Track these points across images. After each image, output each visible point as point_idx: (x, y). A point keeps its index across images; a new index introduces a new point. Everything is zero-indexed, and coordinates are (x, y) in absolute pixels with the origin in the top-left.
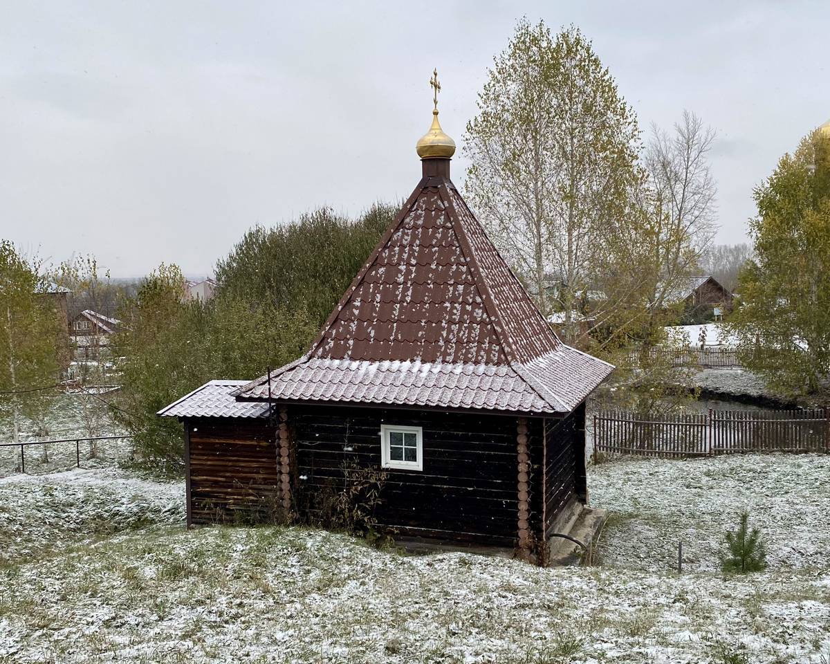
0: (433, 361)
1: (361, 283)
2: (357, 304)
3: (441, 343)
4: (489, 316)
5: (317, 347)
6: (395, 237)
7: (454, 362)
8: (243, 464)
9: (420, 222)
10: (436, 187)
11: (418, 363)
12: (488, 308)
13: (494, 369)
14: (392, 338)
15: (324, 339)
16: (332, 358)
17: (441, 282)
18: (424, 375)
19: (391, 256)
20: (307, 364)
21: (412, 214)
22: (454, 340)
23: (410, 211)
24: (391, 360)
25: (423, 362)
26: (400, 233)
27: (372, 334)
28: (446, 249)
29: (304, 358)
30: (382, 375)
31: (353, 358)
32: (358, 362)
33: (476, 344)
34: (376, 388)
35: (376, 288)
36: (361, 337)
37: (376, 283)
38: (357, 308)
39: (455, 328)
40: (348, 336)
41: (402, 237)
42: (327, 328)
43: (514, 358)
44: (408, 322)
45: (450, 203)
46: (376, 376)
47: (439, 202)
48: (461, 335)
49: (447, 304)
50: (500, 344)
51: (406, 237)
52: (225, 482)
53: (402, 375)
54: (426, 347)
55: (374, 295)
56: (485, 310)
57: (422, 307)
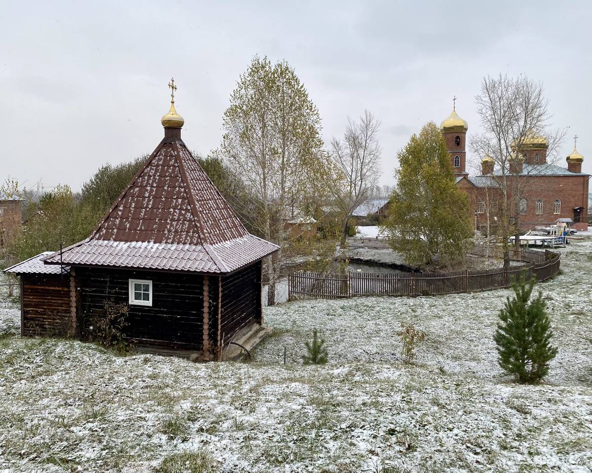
0: (160, 242)
1: (124, 197)
2: (121, 208)
3: (166, 232)
4: (194, 218)
5: (96, 233)
6: (146, 171)
7: (172, 243)
8: (53, 301)
9: (161, 163)
10: (171, 143)
11: (152, 243)
12: (194, 212)
13: (194, 247)
14: (138, 229)
15: (100, 228)
16: (104, 240)
17: (169, 197)
18: (153, 250)
19: (142, 181)
20: (89, 243)
21: (157, 158)
22: (173, 230)
23: (155, 156)
24: (137, 241)
25: (155, 242)
26: (149, 169)
27: (128, 226)
28: (174, 178)
29: (88, 240)
30: (129, 250)
31: (115, 240)
32: (118, 242)
33: (185, 233)
34: (124, 257)
35: (132, 199)
36: (121, 228)
37: (133, 196)
38: (120, 211)
39: (174, 223)
40: (114, 227)
41: (150, 171)
42: (102, 222)
43: (206, 241)
44: (149, 220)
45: (178, 152)
46: (126, 251)
47: (172, 152)
48: (177, 228)
49: (172, 210)
50: (198, 233)
51: (152, 171)
52: (43, 311)
53: (141, 250)
54: (157, 234)
55: (131, 204)
56: (192, 214)
57: (157, 211)
